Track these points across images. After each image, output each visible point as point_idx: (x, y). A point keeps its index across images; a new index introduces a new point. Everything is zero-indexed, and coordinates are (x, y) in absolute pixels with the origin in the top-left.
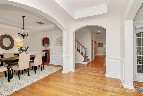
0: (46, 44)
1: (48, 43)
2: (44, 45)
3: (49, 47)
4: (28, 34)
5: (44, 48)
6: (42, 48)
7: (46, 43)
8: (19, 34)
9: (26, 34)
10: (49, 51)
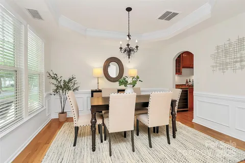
0: (184, 71)
1: (191, 66)
2: (178, 72)
3: (193, 78)
4: (137, 47)
5: (179, 80)
6: (174, 79)
7: (184, 67)
8: (121, 48)
9: (134, 47)
10: (191, 88)
